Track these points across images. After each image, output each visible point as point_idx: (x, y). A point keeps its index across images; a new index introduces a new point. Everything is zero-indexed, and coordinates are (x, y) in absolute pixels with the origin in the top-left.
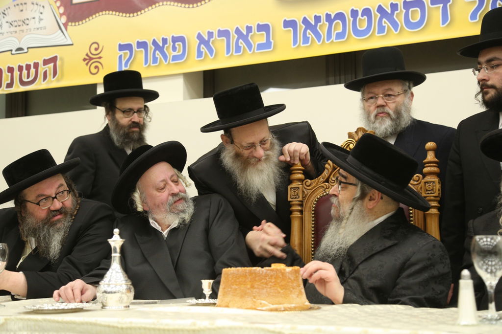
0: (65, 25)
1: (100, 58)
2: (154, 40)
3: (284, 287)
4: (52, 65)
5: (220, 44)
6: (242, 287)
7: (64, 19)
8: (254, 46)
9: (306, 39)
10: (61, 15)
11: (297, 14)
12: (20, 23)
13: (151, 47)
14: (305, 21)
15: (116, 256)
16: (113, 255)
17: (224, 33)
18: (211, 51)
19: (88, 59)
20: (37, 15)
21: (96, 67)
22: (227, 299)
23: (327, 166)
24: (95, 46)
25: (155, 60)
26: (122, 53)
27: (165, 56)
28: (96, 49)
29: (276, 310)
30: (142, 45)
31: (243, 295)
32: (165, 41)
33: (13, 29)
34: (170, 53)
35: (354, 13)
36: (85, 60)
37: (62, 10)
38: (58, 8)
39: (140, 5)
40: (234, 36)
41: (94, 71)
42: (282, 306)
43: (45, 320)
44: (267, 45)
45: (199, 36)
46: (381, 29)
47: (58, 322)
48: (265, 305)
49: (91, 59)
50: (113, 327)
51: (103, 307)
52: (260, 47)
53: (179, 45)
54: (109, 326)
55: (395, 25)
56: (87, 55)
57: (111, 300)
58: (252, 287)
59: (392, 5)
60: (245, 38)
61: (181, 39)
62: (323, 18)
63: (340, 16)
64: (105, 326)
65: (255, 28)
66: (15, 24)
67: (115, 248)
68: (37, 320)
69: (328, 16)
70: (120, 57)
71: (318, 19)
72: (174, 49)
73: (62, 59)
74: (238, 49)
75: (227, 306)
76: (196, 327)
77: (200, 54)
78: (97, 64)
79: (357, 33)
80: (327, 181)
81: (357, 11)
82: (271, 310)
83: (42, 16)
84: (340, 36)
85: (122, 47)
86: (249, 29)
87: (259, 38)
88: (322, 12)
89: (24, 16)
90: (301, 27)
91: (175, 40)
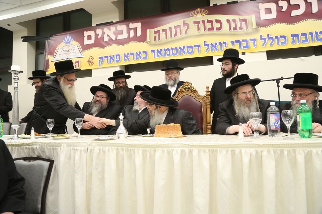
0: (82, 51)
1: (93, 61)
2: (110, 56)
3: (177, 130)
4: (78, 63)
5: (131, 57)
6: (164, 131)
7: (81, 50)
8: (142, 58)
9: (158, 56)
10: (81, 48)
11: (155, 49)
12: (67, 51)
13: (109, 58)
14: (157, 50)
15: (122, 122)
16: (121, 121)
17: (132, 54)
18: (128, 59)
19: (89, 62)
20: (73, 48)
21: (92, 64)
22: (159, 134)
23: (177, 93)
24: (91, 57)
25: (110, 62)
26: (100, 59)
27: (114, 61)
28: (92, 58)
29: (176, 137)
30: (106, 57)
31: (165, 133)
32: (113, 56)
33: (65, 53)
34: (115, 60)
35: (172, 49)
36: (88, 62)
37: (81, 47)
38: (80, 46)
39: (105, 45)
40: (135, 55)
41: (91, 65)
42: (177, 136)
43: (105, 143)
44: (146, 57)
45: (124, 54)
46: (180, 54)
47: (109, 143)
48: (172, 136)
49: (90, 61)
50: (129, 145)
51: (118, 138)
52: (144, 58)
53: (118, 57)
54: (128, 144)
55: (184, 53)
56: (89, 60)
57: (121, 136)
58: (168, 130)
59: (183, 47)
60: (139, 55)
61: (119, 55)
62: (163, 50)
63: (168, 49)
64: (126, 144)
65: (142, 52)
66: (66, 51)
67: (121, 119)
68: (102, 143)
69: (164, 49)
70: (99, 61)
71: (161, 50)
72: (117, 58)
73: (81, 62)
74: (137, 58)
75: (159, 137)
76: (159, 144)
77: (125, 60)
78: (92, 63)
79: (173, 54)
80: (177, 98)
81: (173, 48)
82: (174, 137)
83: (74, 49)
84: (168, 55)
85: (100, 58)
86: (140, 53)
87: (144, 55)
88: (163, 48)
89: (69, 49)
90: (156, 52)
91: (117, 55)
